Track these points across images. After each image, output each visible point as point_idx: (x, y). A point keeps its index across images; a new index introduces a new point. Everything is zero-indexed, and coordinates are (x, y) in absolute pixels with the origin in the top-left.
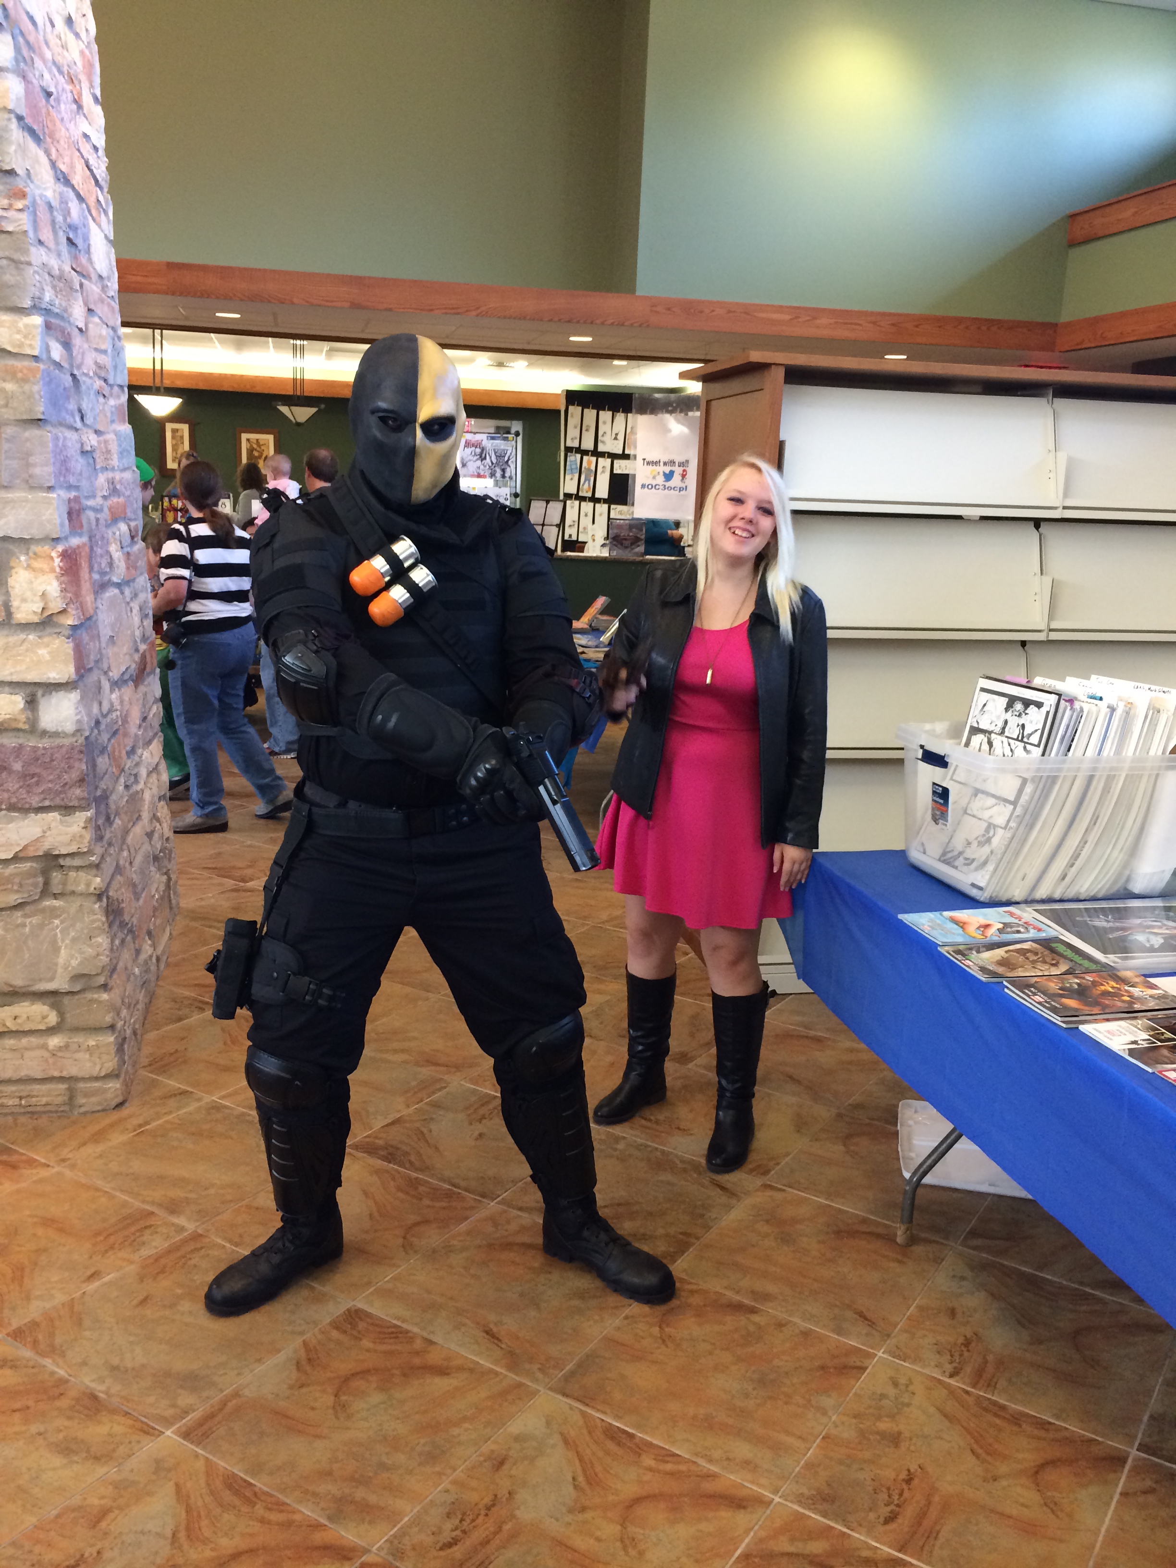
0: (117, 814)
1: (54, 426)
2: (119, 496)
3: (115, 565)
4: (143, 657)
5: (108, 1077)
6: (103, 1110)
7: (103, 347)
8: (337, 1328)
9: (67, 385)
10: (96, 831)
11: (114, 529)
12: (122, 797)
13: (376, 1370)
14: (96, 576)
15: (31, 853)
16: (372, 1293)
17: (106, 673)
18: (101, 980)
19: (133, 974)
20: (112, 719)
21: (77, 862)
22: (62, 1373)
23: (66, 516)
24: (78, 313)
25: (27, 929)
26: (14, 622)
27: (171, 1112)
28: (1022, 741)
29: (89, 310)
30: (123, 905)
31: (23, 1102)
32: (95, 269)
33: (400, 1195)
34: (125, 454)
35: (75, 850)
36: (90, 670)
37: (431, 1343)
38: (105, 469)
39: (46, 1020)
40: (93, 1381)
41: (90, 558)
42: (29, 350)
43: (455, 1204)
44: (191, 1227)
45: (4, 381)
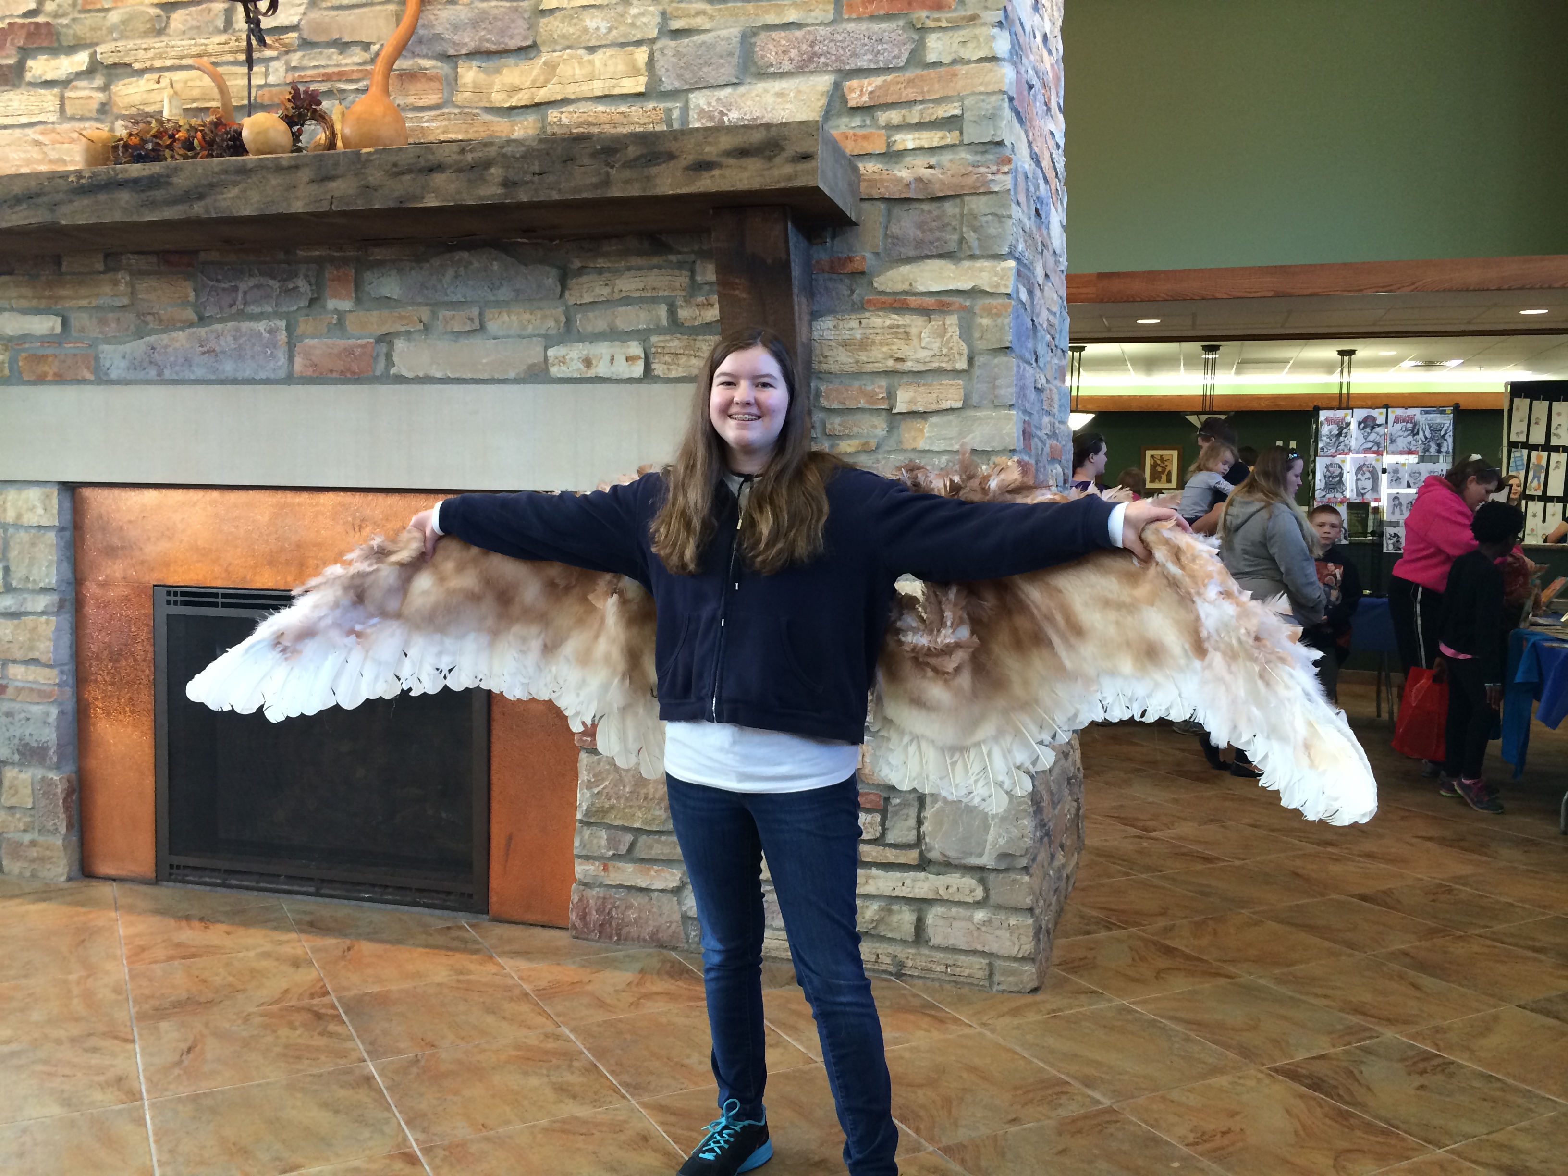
1: (1017, 357)
2: (1058, 440)
5: (1024, 959)
6: (1020, 992)
7: (1054, 309)
9: (1028, 326)
11: (1053, 467)
18: (1024, 862)
19: (1049, 874)
23: (1021, 433)
24: (1039, 272)
27: (1082, 1006)
29: (1047, 274)
30: (1043, 804)
31: (949, 970)
32: (1052, 243)
33: (1328, 1121)
38: (1050, 411)
39: (973, 894)
42: (1003, 290)
43: (1393, 1142)
44: (1107, 1102)
45: (981, 317)
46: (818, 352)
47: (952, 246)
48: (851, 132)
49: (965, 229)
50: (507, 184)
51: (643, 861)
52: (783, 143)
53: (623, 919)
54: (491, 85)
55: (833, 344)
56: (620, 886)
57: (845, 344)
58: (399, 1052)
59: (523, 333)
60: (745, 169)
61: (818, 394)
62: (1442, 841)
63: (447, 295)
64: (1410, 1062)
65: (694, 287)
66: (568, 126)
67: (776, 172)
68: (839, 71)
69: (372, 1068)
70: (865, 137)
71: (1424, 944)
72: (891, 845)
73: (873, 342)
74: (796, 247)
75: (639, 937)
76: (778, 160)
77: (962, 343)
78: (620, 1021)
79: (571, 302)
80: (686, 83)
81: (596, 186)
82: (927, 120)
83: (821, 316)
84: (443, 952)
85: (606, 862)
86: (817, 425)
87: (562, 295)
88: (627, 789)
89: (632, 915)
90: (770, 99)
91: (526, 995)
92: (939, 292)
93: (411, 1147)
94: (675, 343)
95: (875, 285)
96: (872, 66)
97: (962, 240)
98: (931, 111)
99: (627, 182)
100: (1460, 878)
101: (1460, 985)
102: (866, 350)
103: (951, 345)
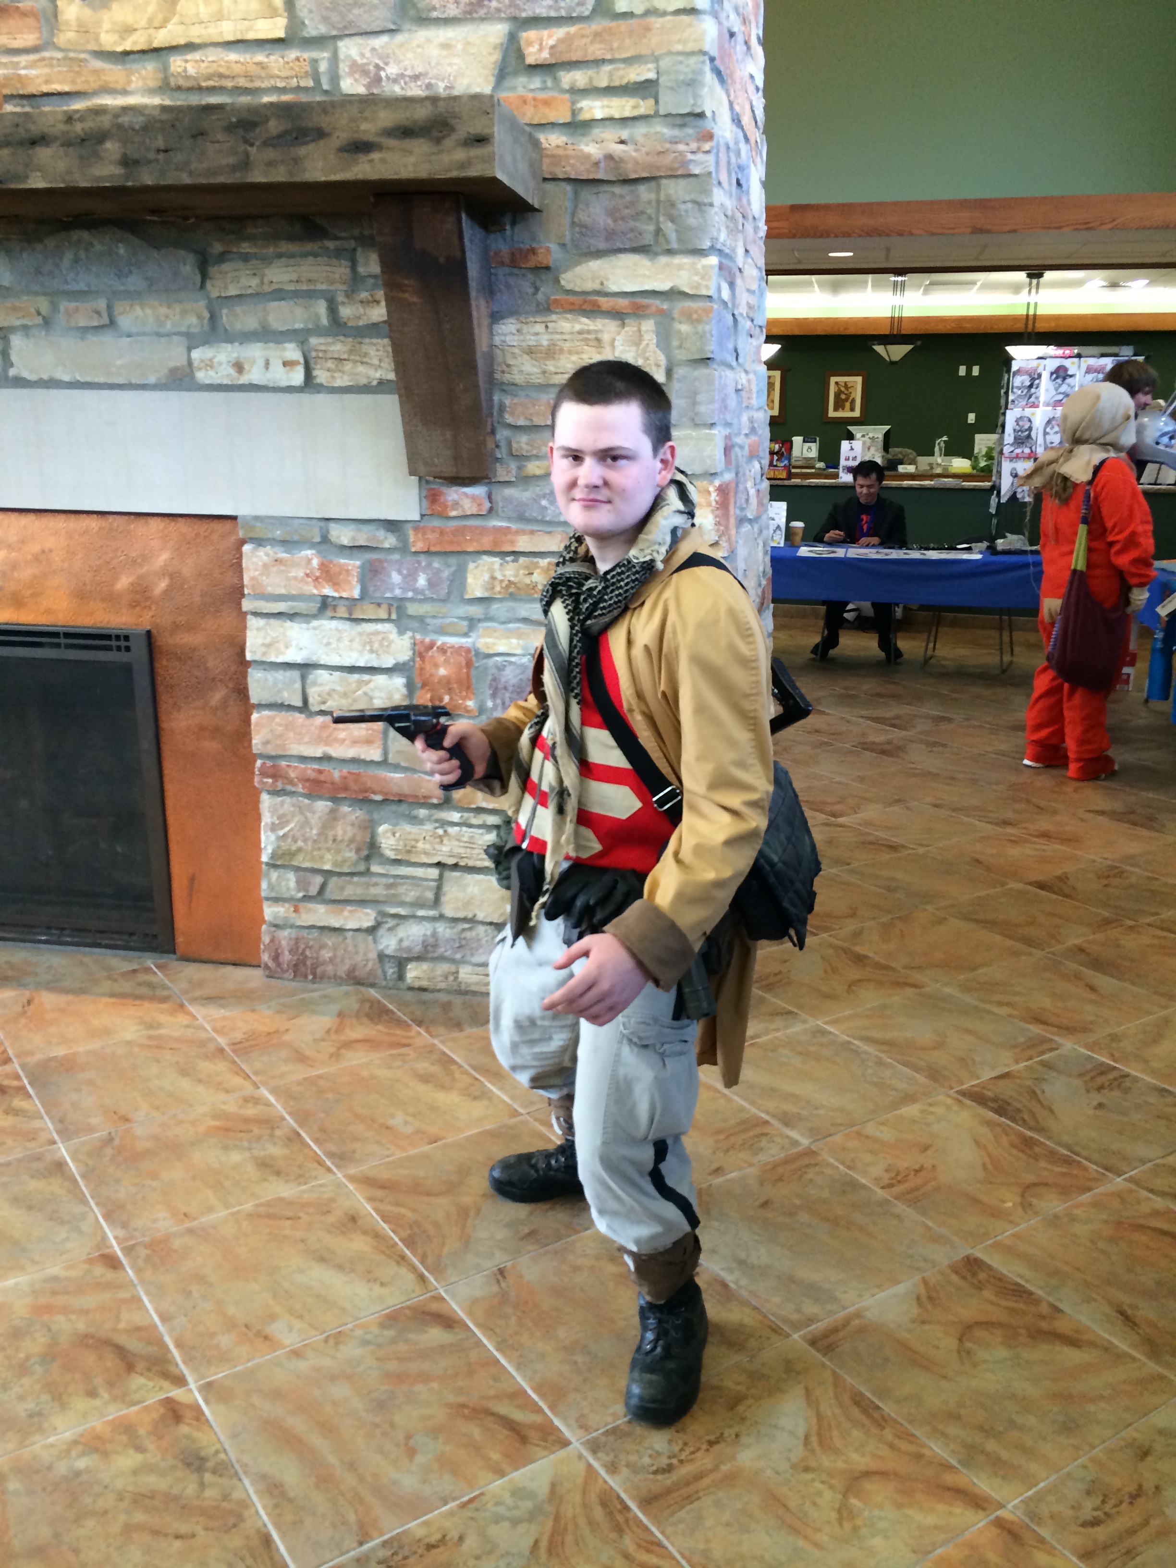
1: (718, 364)
2: (755, 435)
3: (750, 502)
4: (764, 589)
7: (752, 288)
8: (957, 1272)
9: (730, 324)
11: (751, 465)
13: (1001, 1325)
16: (991, 1246)
23: (723, 452)
24: (739, 253)
27: (779, 1030)
29: (746, 250)
32: (751, 210)
33: (1014, 1151)
34: (761, 392)
37: (1058, 1310)
38: (748, 408)
41: (736, 494)
42: (704, 292)
43: (1075, 1172)
44: (805, 1142)
45: (680, 323)
46: (500, 360)
47: (648, 239)
48: (531, 95)
49: (662, 219)
50: (127, 162)
51: (334, 902)
52: (452, 122)
53: (317, 958)
54: (99, 23)
55: (516, 350)
56: (313, 927)
57: (530, 351)
58: (91, 1129)
59: (163, 330)
60: (410, 152)
61: (502, 409)
62: (1114, 815)
63: (66, 282)
64: (1087, 1078)
65: (356, 281)
66: (195, 78)
67: (446, 158)
68: (514, 19)
69: (63, 1151)
70: (547, 103)
71: (1100, 937)
73: (561, 351)
74: (471, 241)
75: (335, 975)
76: (448, 142)
77: (659, 352)
78: (320, 1077)
79: (215, 294)
80: (334, 27)
81: (234, 168)
82: (617, 83)
83: (502, 318)
84: (129, 1001)
85: (296, 904)
86: (503, 444)
87: (203, 286)
88: (315, 832)
89: (326, 955)
90: (433, 51)
91: (221, 1050)
92: (633, 294)
93: (111, 1247)
94: (338, 347)
95: (563, 282)
96: (553, 14)
97: (658, 231)
98: (621, 73)
99: (270, 164)
100: (1132, 857)
101: (1133, 983)
102: (554, 358)
103: (647, 354)
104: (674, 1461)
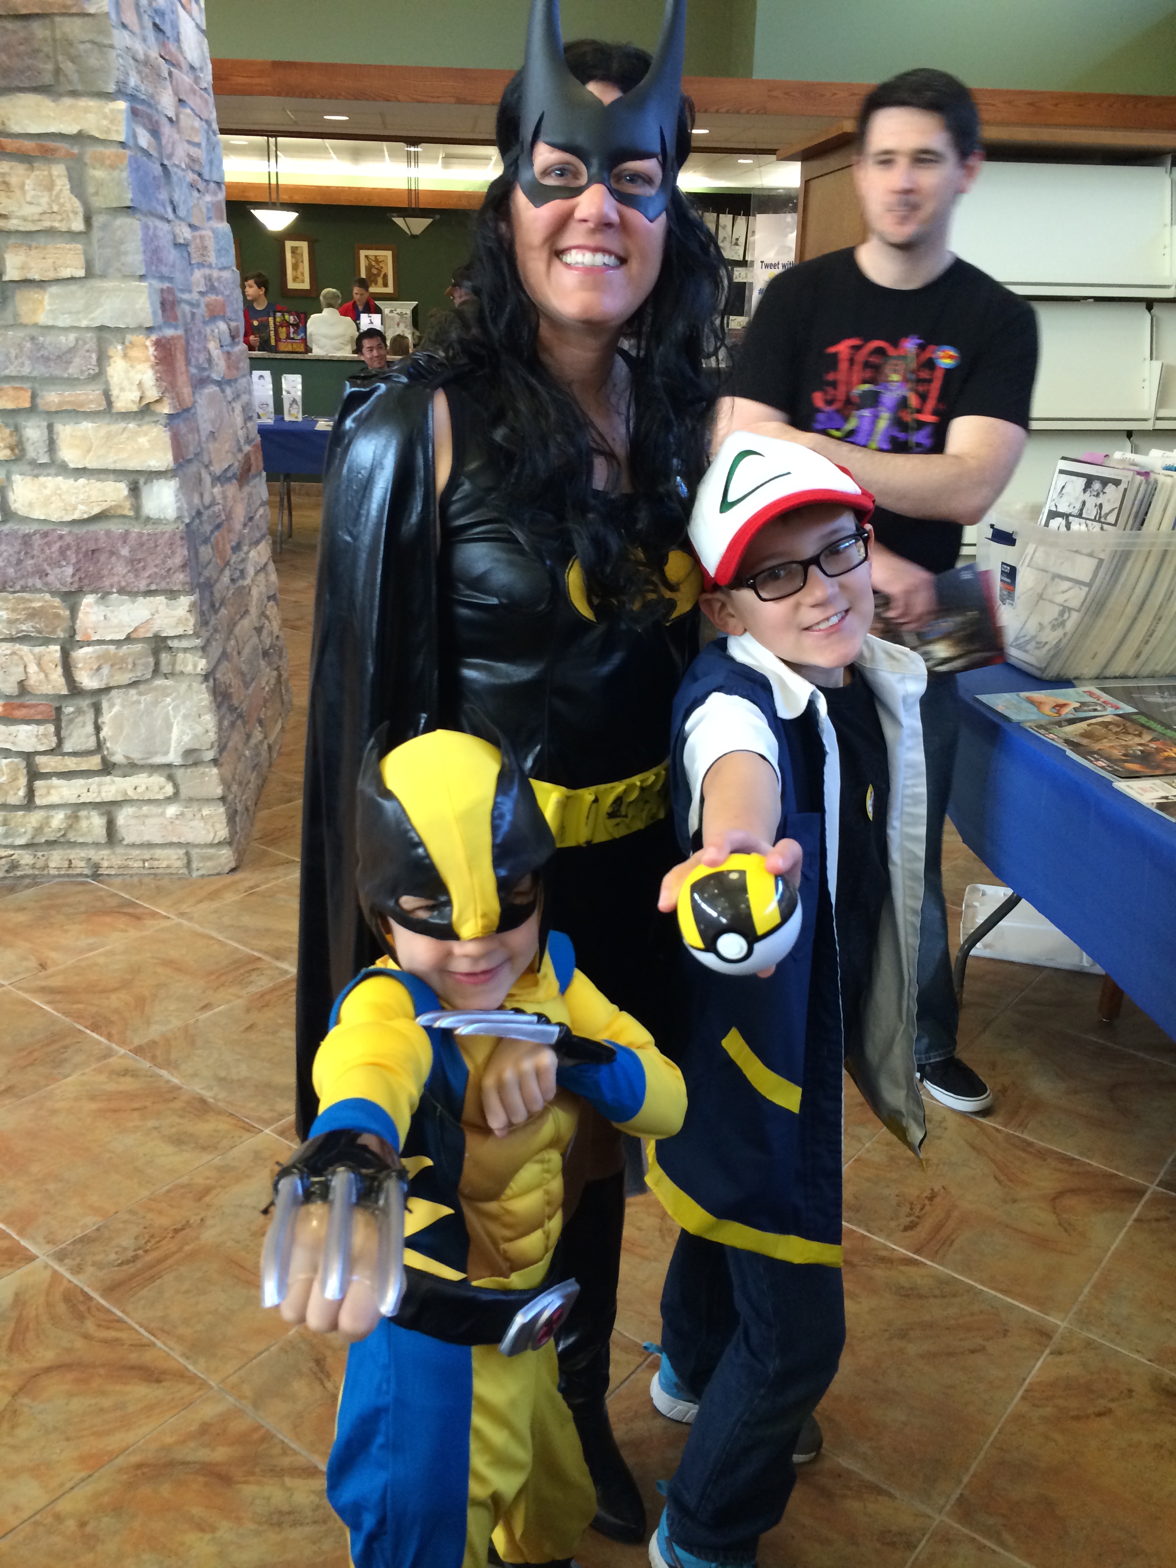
0: (223, 603)
1: (145, 215)
2: (217, 294)
3: (214, 363)
4: (247, 457)
5: (219, 843)
6: (219, 874)
7: (196, 140)
9: (156, 174)
10: (201, 616)
11: (213, 327)
12: (228, 588)
14: (193, 370)
15: (141, 634)
17: (207, 467)
18: (211, 755)
19: (244, 755)
20: (214, 512)
21: (185, 644)
22: (176, 1081)
23: (158, 305)
24: (167, 102)
25: (142, 706)
26: (114, 411)
27: (279, 878)
28: (1099, 521)
29: (180, 100)
30: (232, 690)
31: (147, 864)
32: (185, 58)
34: (223, 252)
35: (181, 633)
36: (189, 461)
38: (201, 265)
39: (163, 791)
40: (203, 1088)
41: (187, 351)
42: (116, 137)
45: (94, 168)
47: (48, 78)
49: (60, 58)
72: (69, 754)
77: (75, 199)
92: (39, 136)
97: (58, 71)
103: (62, 200)
104: (140, 1252)
